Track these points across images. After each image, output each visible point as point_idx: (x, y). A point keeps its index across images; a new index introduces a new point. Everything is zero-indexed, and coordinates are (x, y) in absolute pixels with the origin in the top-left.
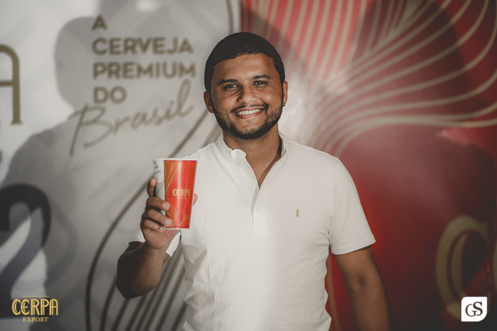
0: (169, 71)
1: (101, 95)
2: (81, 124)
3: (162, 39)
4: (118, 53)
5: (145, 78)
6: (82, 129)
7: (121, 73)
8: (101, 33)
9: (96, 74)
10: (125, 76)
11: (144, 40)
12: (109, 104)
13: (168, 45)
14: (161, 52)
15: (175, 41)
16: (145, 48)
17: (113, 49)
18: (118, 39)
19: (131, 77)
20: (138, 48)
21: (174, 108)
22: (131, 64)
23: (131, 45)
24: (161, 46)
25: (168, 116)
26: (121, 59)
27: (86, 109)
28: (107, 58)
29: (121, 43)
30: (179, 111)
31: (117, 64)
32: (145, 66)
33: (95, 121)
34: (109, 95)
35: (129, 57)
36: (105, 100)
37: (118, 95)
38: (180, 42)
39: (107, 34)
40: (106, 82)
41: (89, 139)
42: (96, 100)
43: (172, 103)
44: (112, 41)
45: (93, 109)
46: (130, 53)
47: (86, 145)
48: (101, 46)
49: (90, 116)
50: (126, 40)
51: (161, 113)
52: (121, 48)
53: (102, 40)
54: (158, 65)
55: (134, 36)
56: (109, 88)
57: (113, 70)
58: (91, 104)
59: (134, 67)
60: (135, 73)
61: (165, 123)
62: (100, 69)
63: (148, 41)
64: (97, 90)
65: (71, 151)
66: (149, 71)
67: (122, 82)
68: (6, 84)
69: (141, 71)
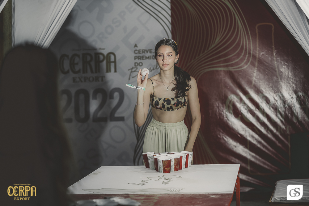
1: (136, 64)
2: (132, 72)
3: (152, 49)
4: (140, 53)
5: (147, 60)
6: (132, 73)
7: (141, 59)
8: (136, 48)
9: (135, 59)
10: (143, 59)
11: (147, 50)
12: (138, 67)
14: (151, 53)
16: (147, 52)
17: (139, 52)
18: (140, 50)
19: (144, 60)
20: (146, 52)
21: (155, 67)
22: (144, 56)
23: (144, 51)
24: (151, 51)
25: (153, 69)
26: (141, 55)
27: (133, 68)
28: (138, 55)
29: (141, 51)
30: (156, 68)
31: (140, 56)
32: (147, 56)
33: (135, 71)
34: (138, 64)
35: (143, 54)
36: (137, 66)
37: (141, 64)
39: (138, 49)
40: (138, 61)
41: (133, 76)
42: (135, 66)
43: (154, 66)
44: (139, 50)
45: (135, 68)
46: (144, 53)
48: (136, 52)
49: (134, 70)
50: (143, 50)
52: (141, 52)
53: (136, 50)
54: (151, 56)
55: (144, 49)
56: (138, 62)
57: (139, 58)
58: (134, 67)
59: (145, 57)
60: (145, 59)
61: (153, 71)
62: (136, 58)
63: (148, 50)
64: (135, 63)
65: (129, 79)
66: (148, 58)
67: (142, 61)
68: (113, 62)
69: (146, 58)
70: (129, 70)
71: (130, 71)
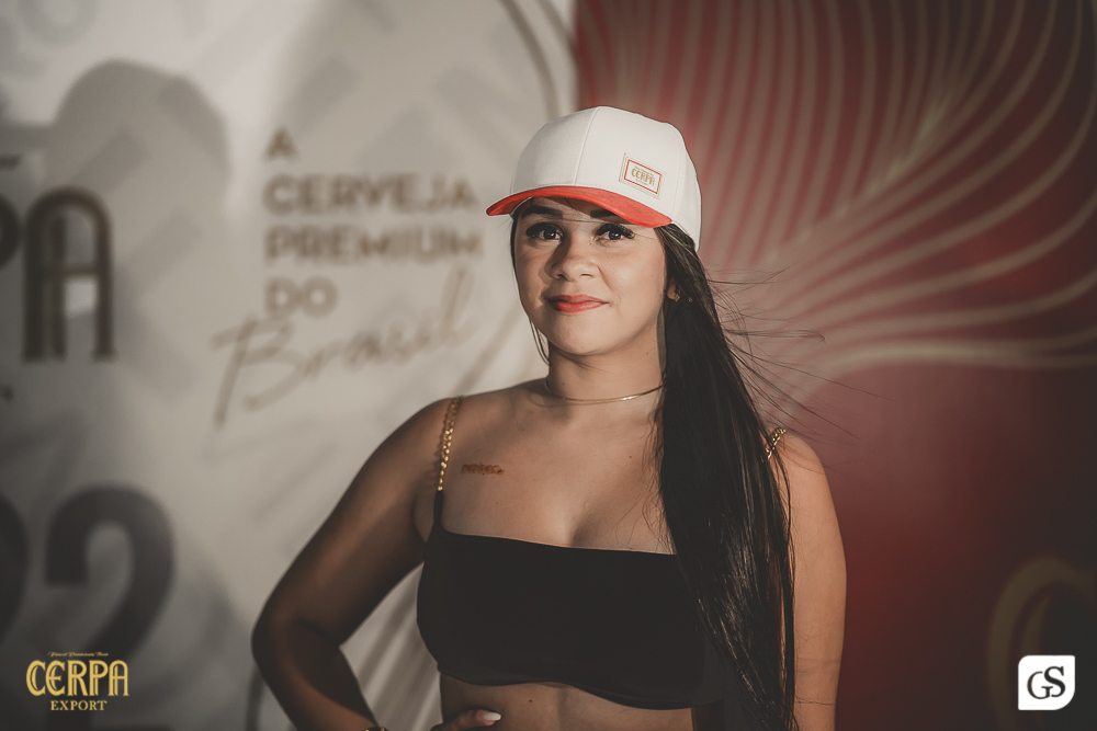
0: (427, 244)
1: (282, 298)
2: (240, 358)
3: (412, 178)
4: (318, 209)
5: (375, 263)
6: (243, 368)
7: (325, 250)
8: (281, 165)
9: (272, 251)
10: (337, 257)
11: (374, 182)
12: (299, 318)
13: (424, 191)
15: (438, 184)
16: (375, 197)
17: (309, 201)
18: (318, 180)
20: (361, 199)
22: (345, 230)
23: (347, 193)
26: (325, 221)
27: (248, 329)
28: (296, 220)
29: (324, 189)
30: (445, 331)
31: (315, 232)
32: (374, 235)
33: (270, 352)
34: (300, 297)
35: (342, 218)
36: (289, 309)
37: (318, 297)
38: (450, 186)
39: (297, 169)
40: (293, 269)
41: (257, 389)
42: (272, 306)
44: (308, 182)
45: (267, 326)
46: (344, 211)
47: (253, 403)
48: (282, 195)
49: (258, 341)
50: (338, 181)
51: (409, 335)
52: (325, 199)
53: (287, 181)
55: (354, 171)
56: (299, 282)
57: (308, 245)
58: (263, 315)
59: (353, 240)
60: (353, 251)
61: (419, 357)
62: (280, 242)
64: (273, 288)
65: (221, 416)
66: (384, 246)
67: (327, 270)
68: (81, 271)
69: (366, 247)
70: (219, 340)
71: (227, 353)
